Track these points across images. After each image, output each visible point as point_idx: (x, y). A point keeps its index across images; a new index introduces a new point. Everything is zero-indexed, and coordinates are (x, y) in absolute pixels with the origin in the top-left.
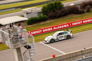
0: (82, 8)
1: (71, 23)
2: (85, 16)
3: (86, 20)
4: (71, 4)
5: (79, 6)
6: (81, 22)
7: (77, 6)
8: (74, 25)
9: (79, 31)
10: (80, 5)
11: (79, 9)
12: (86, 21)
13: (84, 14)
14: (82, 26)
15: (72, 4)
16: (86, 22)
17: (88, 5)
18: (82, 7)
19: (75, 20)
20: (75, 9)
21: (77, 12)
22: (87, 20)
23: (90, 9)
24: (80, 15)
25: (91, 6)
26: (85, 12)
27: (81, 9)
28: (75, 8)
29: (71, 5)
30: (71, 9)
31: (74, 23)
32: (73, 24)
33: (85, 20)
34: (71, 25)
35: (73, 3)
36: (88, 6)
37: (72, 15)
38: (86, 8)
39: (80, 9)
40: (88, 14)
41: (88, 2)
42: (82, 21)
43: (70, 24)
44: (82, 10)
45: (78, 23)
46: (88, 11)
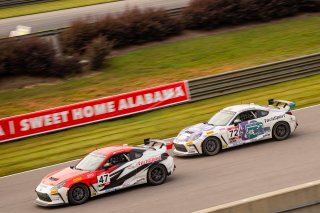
0: (70, 49)
1: (17, 121)
2: (81, 86)
3: (89, 108)
4: (15, 29)
5: (54, 40)
6: (65, 114)
7: (48, 38)
8: (31, 131)
9: (53, 158)
10: (60, 32)
11: (53, 52)
12: (88, 112)
13: (77, 78)
14: (68, 135)
15: (22, 31)
16: (89, 115)
17: (95, 36)
18: (69, 46)
19: (32, 105)
20: (35, 54)
21: (43, 66)
22: (92, 104)
23: (106, 54)
24: (59, 82)
25: (109, 39)
26: (84, 68)
27: (65, 52)
28: (35, 48)
29: (14, 34)
30: (15, 52)
31: (31, 120)
32: (23, 123)
33: (83, 106)
34: (12, 130)
35: (24, 24)
36: (98, 41)
37: (19, 81)
38: (90, 49)
39: (58, 55)
40: (95, 76)
41: (98, 24)
42: (70, 109)
43: (11, 124)
44: (70, 57)
45: (47, 120)
46: (99, 64)
